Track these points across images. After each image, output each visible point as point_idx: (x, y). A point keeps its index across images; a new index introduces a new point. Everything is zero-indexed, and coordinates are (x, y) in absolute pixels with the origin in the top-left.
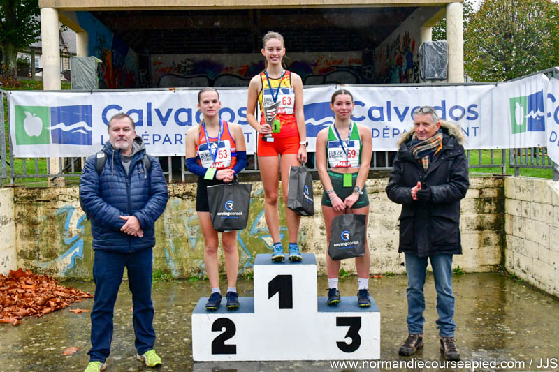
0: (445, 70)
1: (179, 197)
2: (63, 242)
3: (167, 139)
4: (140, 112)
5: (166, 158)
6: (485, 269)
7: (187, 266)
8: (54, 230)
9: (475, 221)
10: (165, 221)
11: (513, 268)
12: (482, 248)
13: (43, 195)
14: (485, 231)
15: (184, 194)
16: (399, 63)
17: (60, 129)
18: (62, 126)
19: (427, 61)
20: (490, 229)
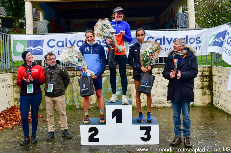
0: (187, 24)
1: (79, 76)
4: (63, 42)
6: (204, 105)
9: (200, 85)
10: (73, 86)
11: (216, 104)
12: (203, 96)
16: (169, 21)
19: (180, 20)
20: (206, 88)
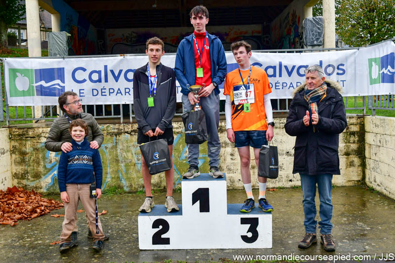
0: (321, 39)
1: (128, 133)
2: (45, 167)
3: (119, 92)
4: (99, 72)
5: (119, 105)
6: (351, 184)
7: (134, 184)
8: (38, 158)
9: (343, 148)
10: (119, 151)
11: (371, 183)
12: (348, 169)
13: (30, 133)
14: (351, 156)
15: (132, 131)
16: (289, 33)
17: (41, 85)
18: (43, 83)
19: (308, 32)
20: (354, 155)
